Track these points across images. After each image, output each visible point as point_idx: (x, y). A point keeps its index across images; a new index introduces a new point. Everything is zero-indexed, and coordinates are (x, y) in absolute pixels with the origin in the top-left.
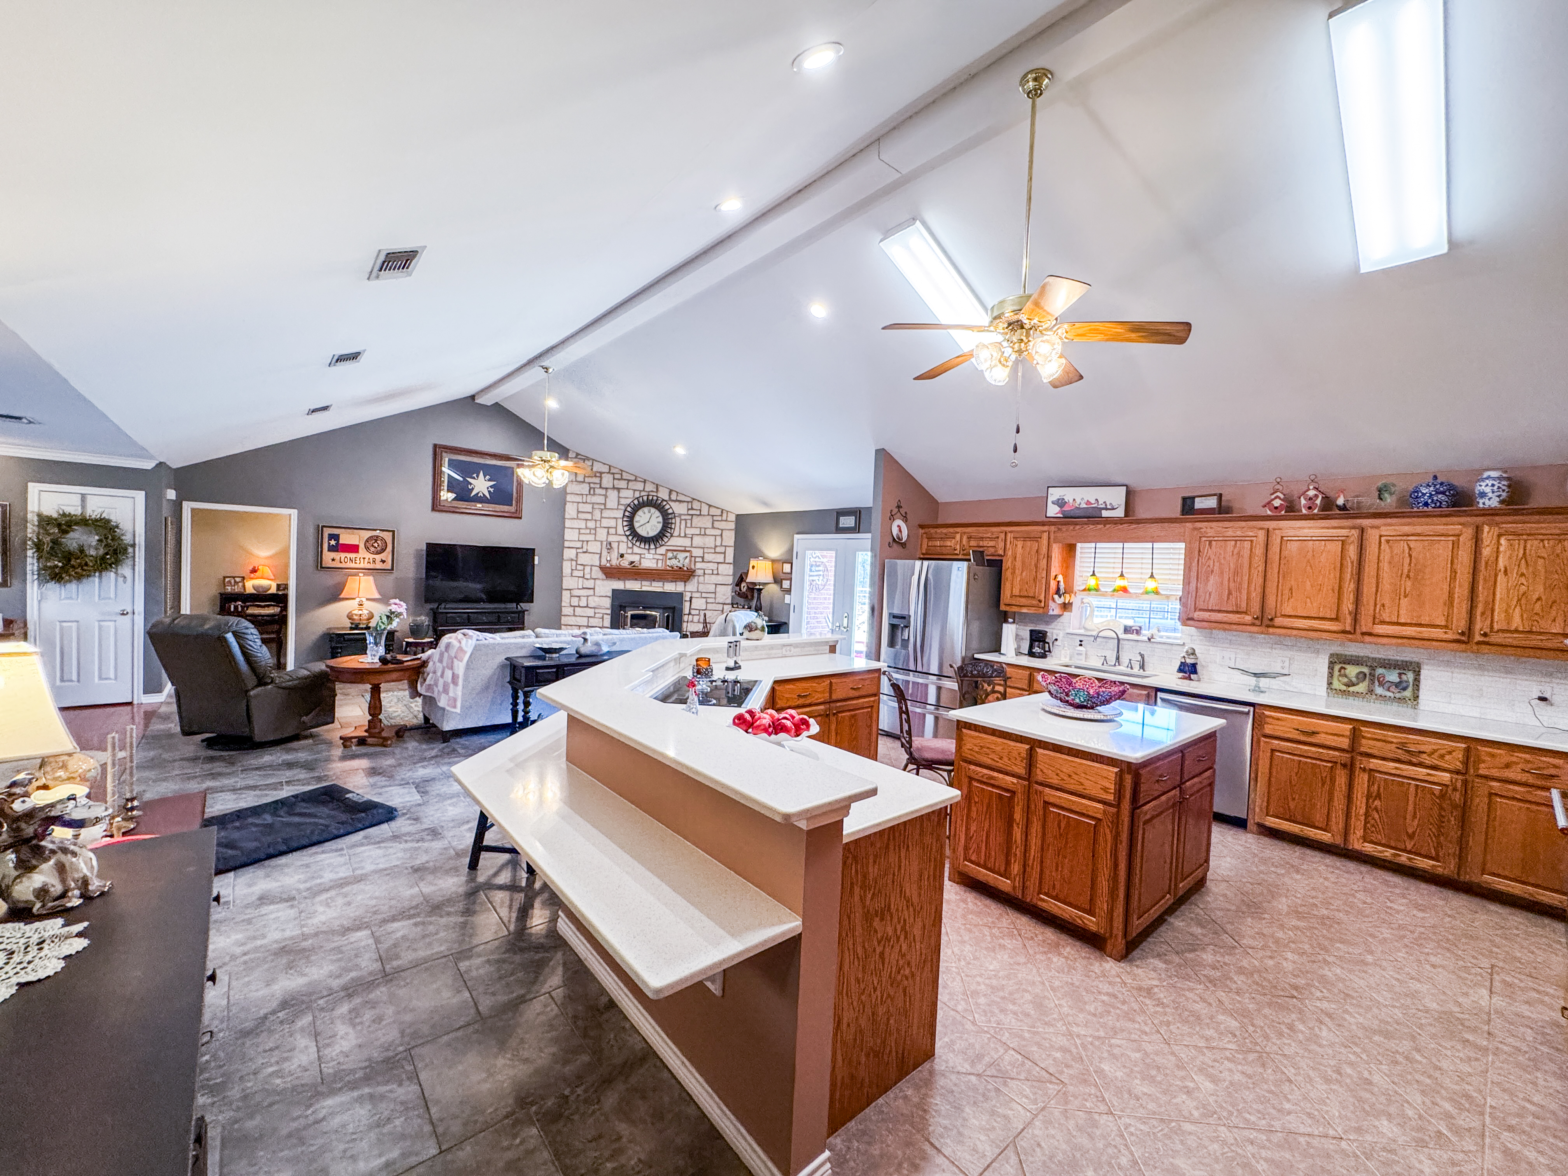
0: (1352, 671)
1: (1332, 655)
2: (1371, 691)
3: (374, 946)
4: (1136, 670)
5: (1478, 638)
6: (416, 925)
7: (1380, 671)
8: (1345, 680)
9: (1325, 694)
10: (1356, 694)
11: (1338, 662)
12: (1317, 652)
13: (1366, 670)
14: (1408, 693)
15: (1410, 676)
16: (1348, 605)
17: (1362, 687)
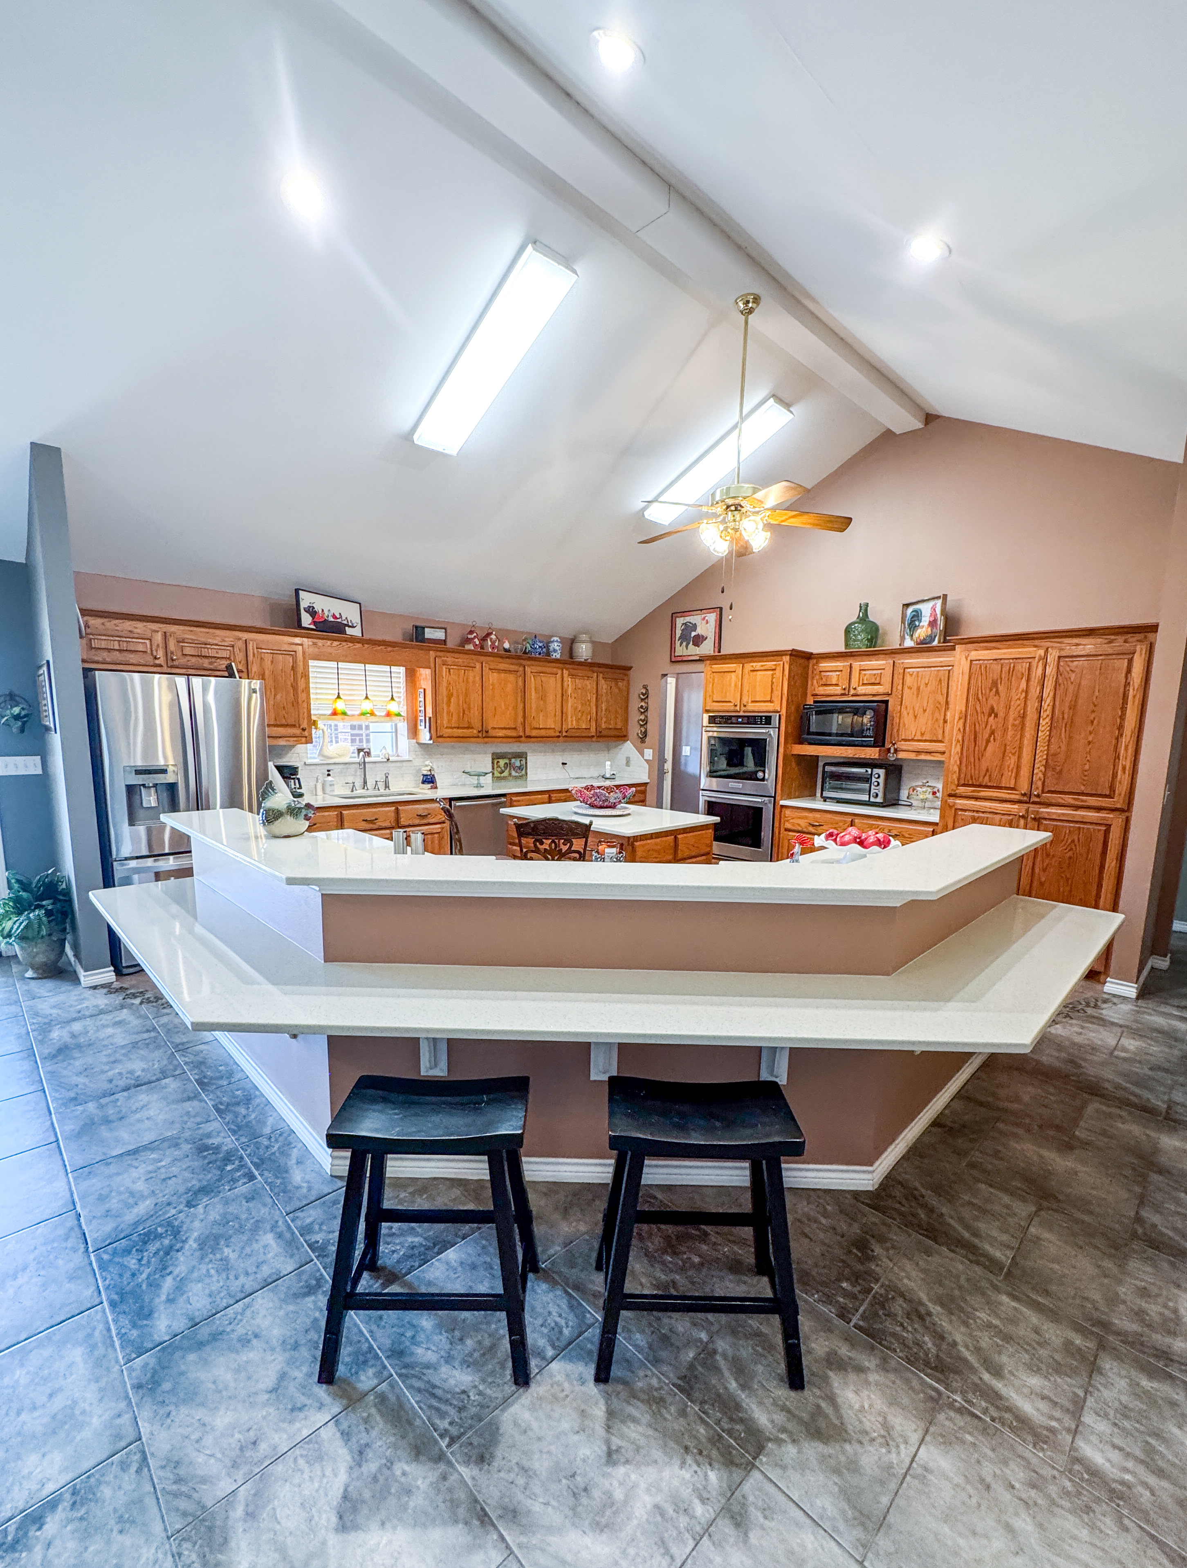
0: (502, 762)
1: (493, 754)
2: (510, 774)
3: (1090, 1402)
4: (382, 791)
5: (564, 734)
6: (997, 1373)
7: (513, 760)
8: (499, 769)
9: (491, 781)
10: (504, 778)
11: (496, 757)
12: (485, 753)
13: (507, 761)
14: (523, 772)
15: (523, 762)
16: (520, 719)
17: (506, 774)
